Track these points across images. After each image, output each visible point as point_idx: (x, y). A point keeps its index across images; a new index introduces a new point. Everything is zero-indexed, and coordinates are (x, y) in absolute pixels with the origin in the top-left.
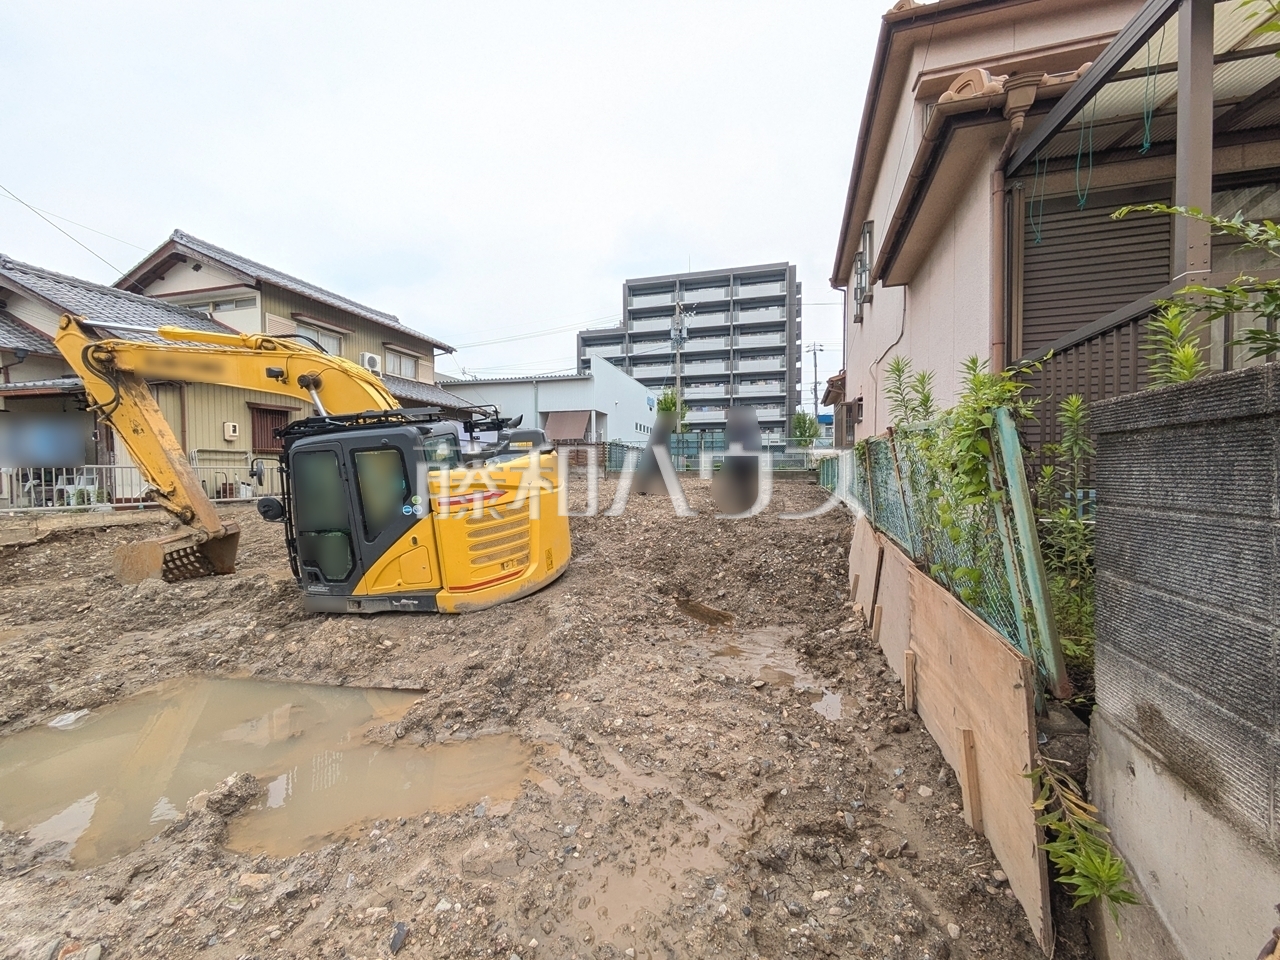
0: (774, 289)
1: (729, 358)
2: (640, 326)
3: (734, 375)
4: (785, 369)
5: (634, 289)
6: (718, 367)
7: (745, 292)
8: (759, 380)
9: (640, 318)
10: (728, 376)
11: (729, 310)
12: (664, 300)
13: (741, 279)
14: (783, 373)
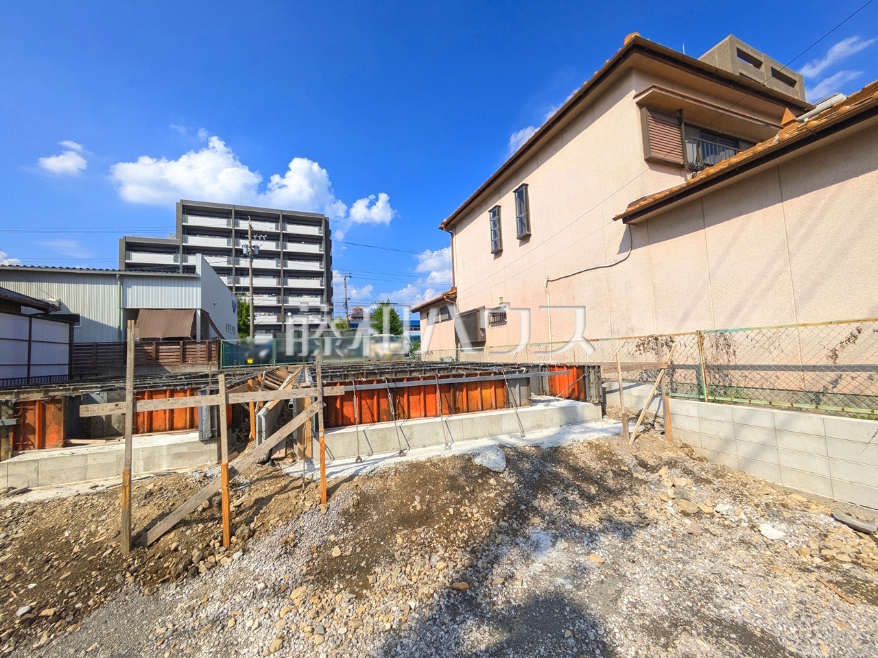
0: (313, 231)
1: (279, 276)
2: (193, 241)
3: (285, 289)
4: (324, 287)
5: (188, 209)
6: (271, 282)
7: (292, 229)
8: (305, 294)
9: (195, 234)
10: (280, 289)
11: (278, 240)
12: (221, 223)
13: (288, 219)
14: (323, 290)
